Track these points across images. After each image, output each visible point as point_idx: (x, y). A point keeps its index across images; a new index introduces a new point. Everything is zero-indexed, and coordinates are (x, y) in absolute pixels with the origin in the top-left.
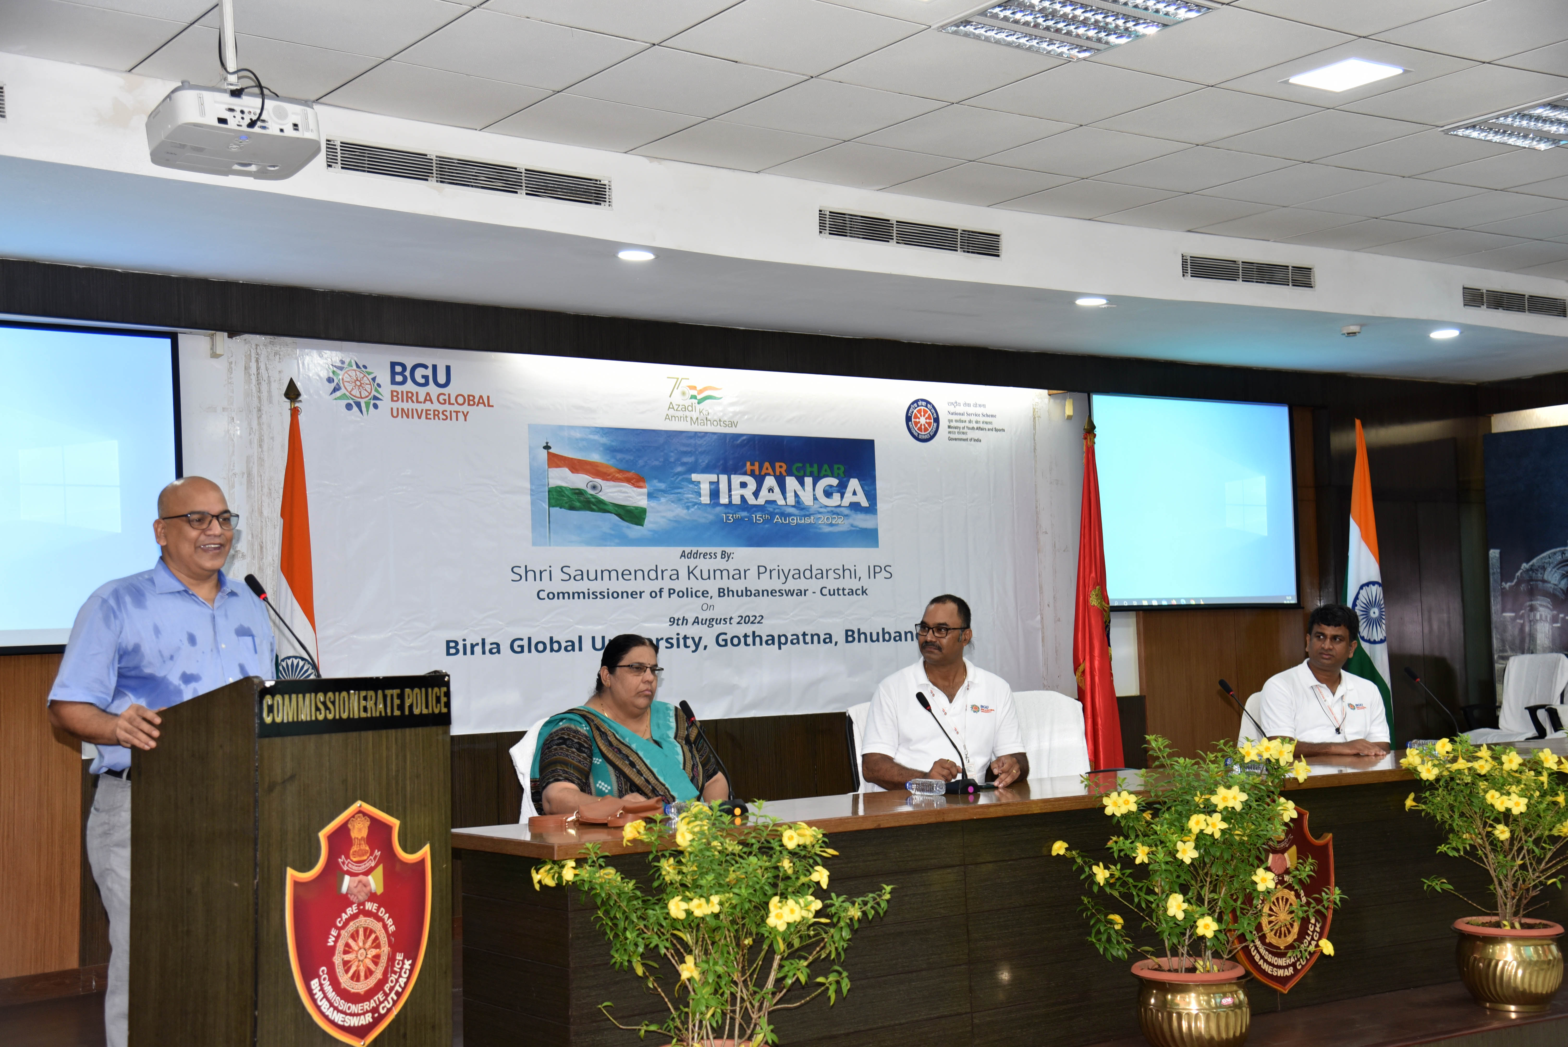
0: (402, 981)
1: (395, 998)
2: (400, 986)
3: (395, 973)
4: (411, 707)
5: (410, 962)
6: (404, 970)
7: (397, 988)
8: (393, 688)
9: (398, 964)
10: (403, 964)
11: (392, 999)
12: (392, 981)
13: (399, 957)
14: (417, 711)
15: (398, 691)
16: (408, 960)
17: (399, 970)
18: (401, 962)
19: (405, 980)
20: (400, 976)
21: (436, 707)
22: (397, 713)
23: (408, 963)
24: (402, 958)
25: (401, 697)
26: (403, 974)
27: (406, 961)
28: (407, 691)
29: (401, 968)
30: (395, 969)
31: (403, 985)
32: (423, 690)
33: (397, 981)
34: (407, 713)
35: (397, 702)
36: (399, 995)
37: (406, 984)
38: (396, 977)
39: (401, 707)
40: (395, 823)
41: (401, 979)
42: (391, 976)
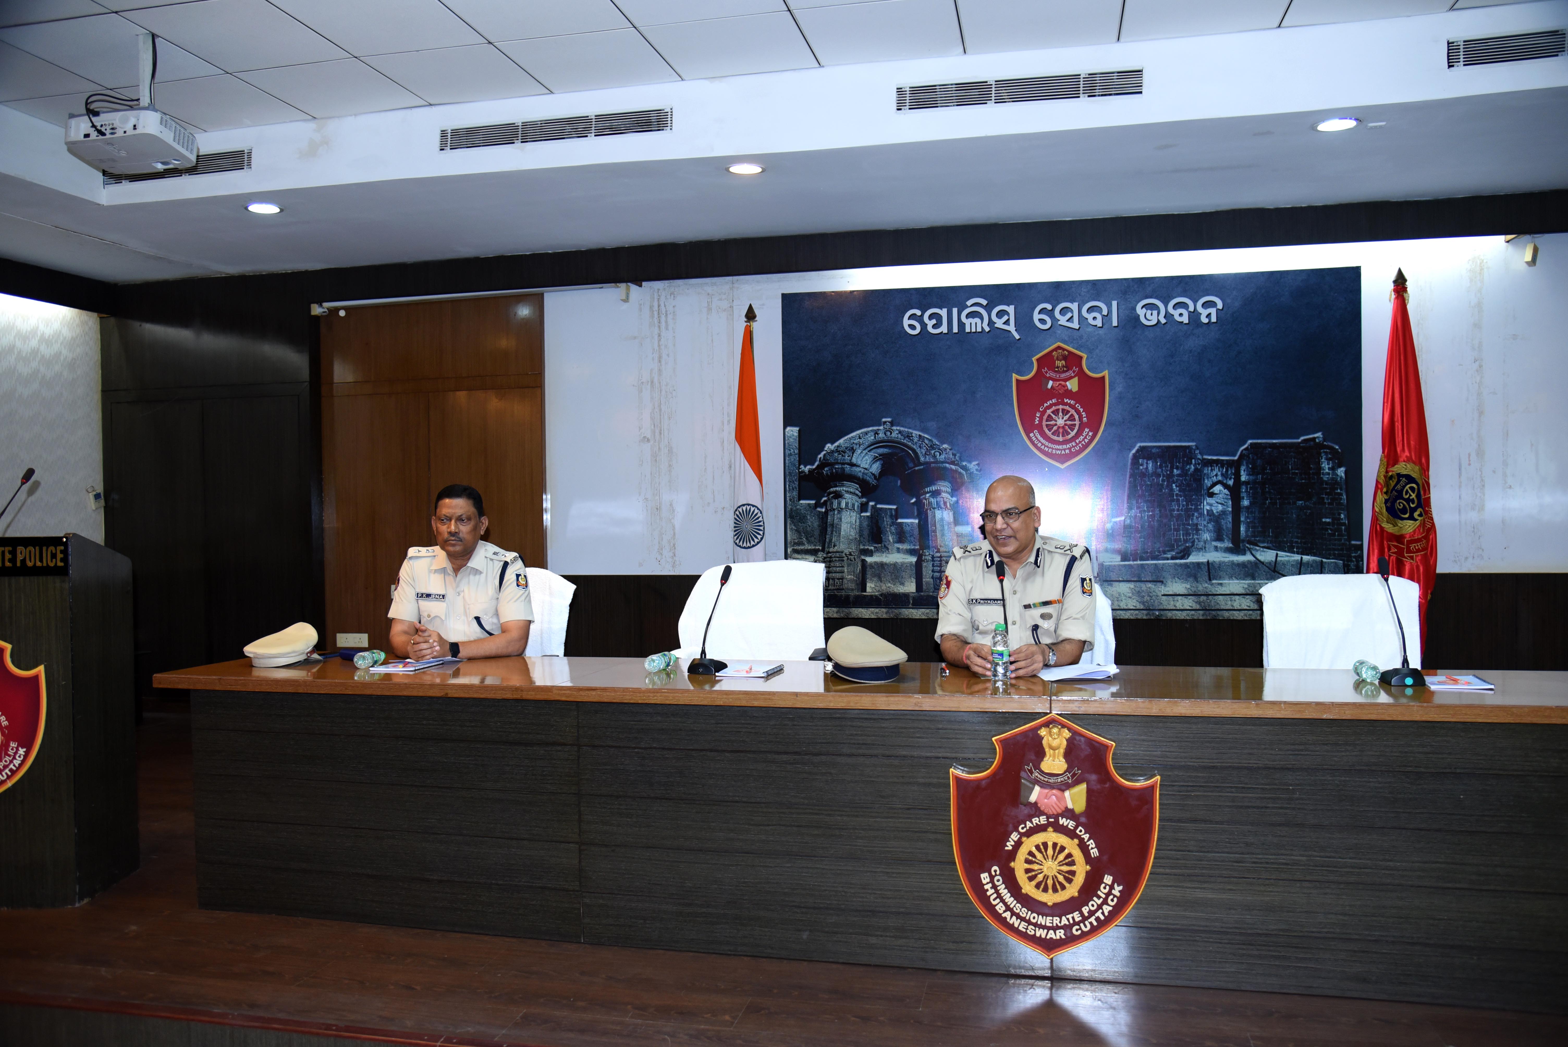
0: (17, 762)
1: (9, 773)
2: (14, 765)
3: (9, 756)
4: (24, 560)
5: (25, 750)
6: (18, 755)
7: (11, 766)
8: (4, 546)
9: (12, 749)
10: (17, 749)
11: (6, 773)
12: (6, 761)
13: (13, 745)
14: (30, 564)
15: (11, 549)
16: (22, 748)
17: (13, 754)
18: (15, 749)
19: (20, 762)
20: (14, 758)
21: (52, 561)
22: (8, 564)
23: (22, 751)
24: (16, 746)
25: (13, 553)
26: (17, 757)
27: (20, 749)
28: (20, 549)
29: (16, 753)
30: (9, 753)
31: (17, 765)
32: (37, 548)
33: (11, 762)
34: (18, 564)
35: (8, 556)
36: (11, 770)
37: (20, 765)
38: (11, 759)
39: (13, 560)
40: (8, 647)
41: (15, 761)
42: (5, 757)
